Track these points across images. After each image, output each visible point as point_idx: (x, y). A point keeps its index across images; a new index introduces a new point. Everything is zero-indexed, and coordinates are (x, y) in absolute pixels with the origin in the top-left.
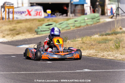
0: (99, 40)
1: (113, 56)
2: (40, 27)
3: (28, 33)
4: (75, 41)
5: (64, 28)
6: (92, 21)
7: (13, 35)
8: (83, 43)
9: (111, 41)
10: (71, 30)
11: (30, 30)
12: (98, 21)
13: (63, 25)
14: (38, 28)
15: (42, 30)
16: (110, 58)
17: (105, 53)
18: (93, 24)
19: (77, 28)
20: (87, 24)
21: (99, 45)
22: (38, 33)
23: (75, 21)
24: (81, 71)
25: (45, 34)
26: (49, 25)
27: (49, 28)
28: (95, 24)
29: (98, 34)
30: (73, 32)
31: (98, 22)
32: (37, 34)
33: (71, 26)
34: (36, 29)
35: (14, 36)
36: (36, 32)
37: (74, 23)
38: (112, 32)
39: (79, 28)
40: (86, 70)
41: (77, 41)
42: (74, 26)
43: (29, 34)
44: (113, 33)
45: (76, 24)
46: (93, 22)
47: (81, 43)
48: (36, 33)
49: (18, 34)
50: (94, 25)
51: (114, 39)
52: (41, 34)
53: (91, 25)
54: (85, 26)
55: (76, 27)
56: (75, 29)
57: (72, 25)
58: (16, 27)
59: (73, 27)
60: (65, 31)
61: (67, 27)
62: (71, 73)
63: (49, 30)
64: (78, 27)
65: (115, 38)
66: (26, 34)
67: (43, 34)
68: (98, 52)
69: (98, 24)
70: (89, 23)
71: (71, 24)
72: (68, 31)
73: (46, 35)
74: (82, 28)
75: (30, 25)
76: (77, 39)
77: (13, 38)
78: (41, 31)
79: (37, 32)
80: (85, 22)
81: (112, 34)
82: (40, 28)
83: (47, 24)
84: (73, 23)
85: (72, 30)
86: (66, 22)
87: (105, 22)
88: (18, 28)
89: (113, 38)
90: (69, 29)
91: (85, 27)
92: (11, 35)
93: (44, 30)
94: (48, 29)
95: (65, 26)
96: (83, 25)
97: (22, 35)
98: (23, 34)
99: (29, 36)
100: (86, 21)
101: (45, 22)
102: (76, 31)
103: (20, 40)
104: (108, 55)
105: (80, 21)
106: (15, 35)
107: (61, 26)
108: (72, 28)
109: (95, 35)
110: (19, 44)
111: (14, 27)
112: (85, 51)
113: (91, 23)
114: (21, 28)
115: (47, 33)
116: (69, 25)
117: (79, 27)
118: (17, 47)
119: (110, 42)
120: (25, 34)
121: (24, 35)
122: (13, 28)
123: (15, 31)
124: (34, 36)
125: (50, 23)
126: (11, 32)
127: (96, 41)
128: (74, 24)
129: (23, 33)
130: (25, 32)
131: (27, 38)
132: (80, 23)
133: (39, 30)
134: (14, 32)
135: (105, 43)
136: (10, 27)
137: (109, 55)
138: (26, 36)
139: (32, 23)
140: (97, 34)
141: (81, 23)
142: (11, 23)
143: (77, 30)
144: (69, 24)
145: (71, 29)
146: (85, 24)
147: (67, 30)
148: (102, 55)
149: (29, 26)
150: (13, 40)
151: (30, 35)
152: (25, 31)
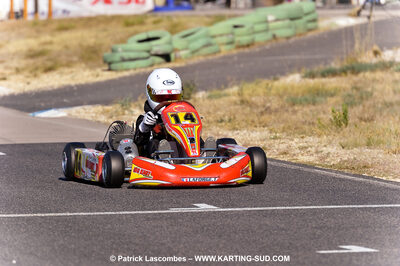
0: (297, 94)
1: (317, 152)
2: (120, 47)
3: (83, 65)
4: (220, 96)
5: (197, 51)
6: (289, 27)
7: (34, 72)
8: (242, 102)
9: (332, 95)
10: (222, 54)
11: (90, 55)
12: (310, 25)
13: (195, 40)
14: (114, 51)
15: (126, 55)
16: (304, 158)
17: (296, 142)
18: (295, 35)
19: (241, 50)
20: (274, 36)
21: (290, 109)
22: (113, 66)
23: (236, 27)
24: (185, 210)
25: (135, 69)
26: (149, 40)
27: (148, 51)
28: (300, 35)
29: (303, 70)
30: (226, 61)
31: (310, 30)
32: (110, 70)
33: (223, 44)
34: (107, 54)
35: (35, 76)
36: (105, 62)
37: (232, 34)
38: (345, 64)
39: (247, 50)
40: (203, 207)
41: (226, 95)
42: (231, 43)
43: (84, 70)
44: (348, 68)
45: (239, 36)
46: (296, 28)
47: (235, 103)
48: (106, 68)
49: (49, 70)
50: (297, 38)
51: (344, 90)
52: (122, 70)
53: (288, 38)
54: (268, 41)
55: (239, 47)
56: (235, 52)
57: (225, 39)
58: (51, 43)
59: (229, 47)
60: (202, 59)
61: (208, 45)
62: (148, 219)
63: (147, 58)
64: (243, 46)
65: (348, 86)
66: (74, 70)
67: (127, 70)
68: (275, 138)
69: (310, 34)
70: (282, 33)
71: (221, 35)
72: (210, 58)
73: (137, 71)
74: (257, 50)
75: (96, 37)
76: (232, 87)
77: (28, 83)
78: (123, 60)
79: (110, 64)
80: (267, 30)
81: (344, 71)
82: (120, 49)
83: (143, 36)
84: (227, 35)
85: (224, 57)
86: (204, 30)
87: (334, 28)
88: (56, 48)
89: (343, 85)
90: (215, 53)
91: (267, 47)
92: (26, 73)
93: (132, 55)
94: (146, 55)
95: (202, 42)
96: (259, 38)
97: (62, 74)
98: (66, 70)
99: (84, 76)
100: (272, 25)
101: (144, 28)
102: (236, 59)
103: (50, 89)
104: (301, 148)
105: (252, 28)
106: (39, 72)
107: (190, 42)
108: (225, 50)
109: (292, 72)
110: (43, 105)
111: (45, 43)
112: (236, 132)
113: (288, 32)
114: (67, 47)
115: (141, 68)
116: (214, 41)
117: (248, 46)
118: (31, 114)
119: (328, 99)
120: (70, 70)
121: (67, 74)
122: (41, 48)
123: (45, 58)
124: (98, 76)
125: (152, 34)
126: (31, 61)
127: (285, 97)
128: (231, 36)
129: (69, 64)
130: (75, 62)
131: (73, 83)
132: (249, 34)
133: (117, 57)
134: (39, 61)
135: (314, 104)
136: (33, 43)
137: (306, 148)
138: (73, 78)
139: (105, 30)
140: (299, 71)
141: (255, 33)
142: (38, 32)
143: (240, 56)
144: (214, 37)
145: (219, 51)
146: (268, 36)
147: (209, 55)
148: (283, 147)
149: (91, 41)
150: (28, 88)
151: (87, 73)
152: (75, 59)
